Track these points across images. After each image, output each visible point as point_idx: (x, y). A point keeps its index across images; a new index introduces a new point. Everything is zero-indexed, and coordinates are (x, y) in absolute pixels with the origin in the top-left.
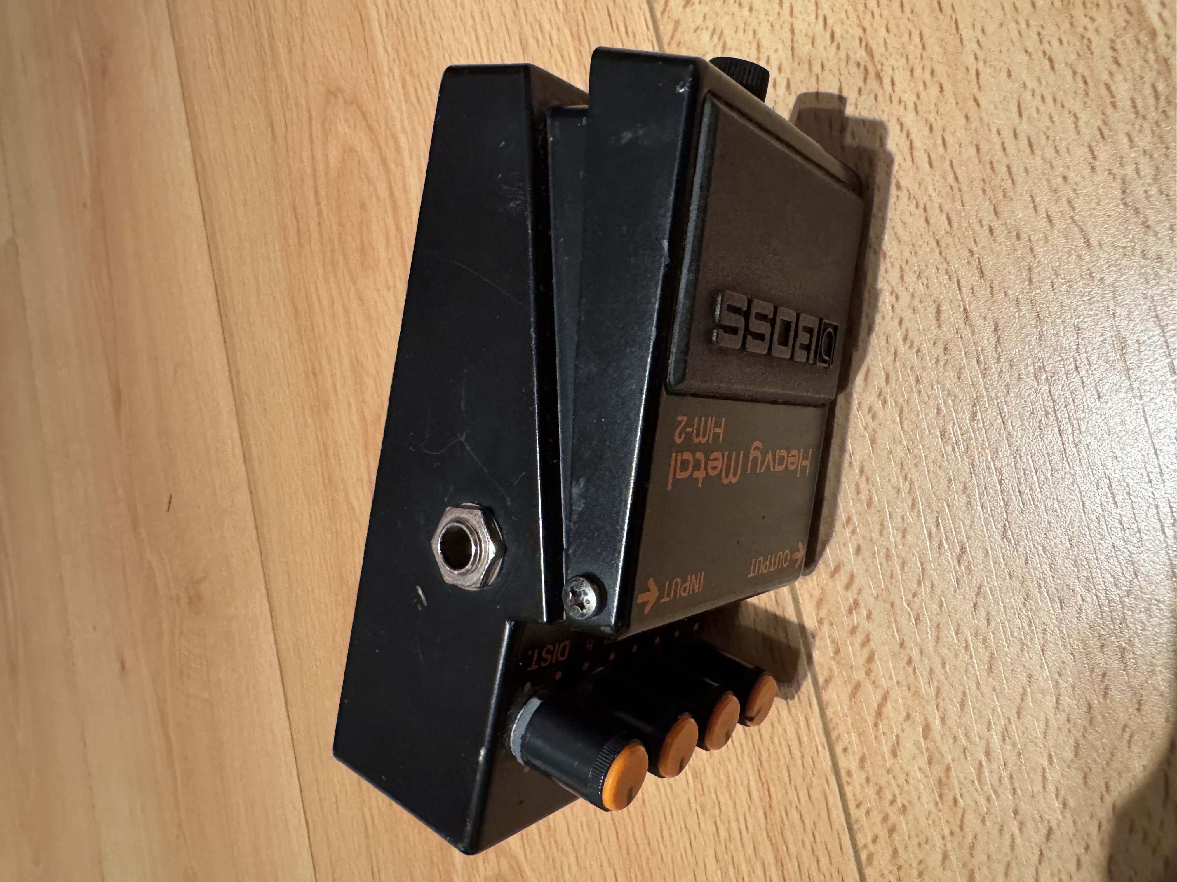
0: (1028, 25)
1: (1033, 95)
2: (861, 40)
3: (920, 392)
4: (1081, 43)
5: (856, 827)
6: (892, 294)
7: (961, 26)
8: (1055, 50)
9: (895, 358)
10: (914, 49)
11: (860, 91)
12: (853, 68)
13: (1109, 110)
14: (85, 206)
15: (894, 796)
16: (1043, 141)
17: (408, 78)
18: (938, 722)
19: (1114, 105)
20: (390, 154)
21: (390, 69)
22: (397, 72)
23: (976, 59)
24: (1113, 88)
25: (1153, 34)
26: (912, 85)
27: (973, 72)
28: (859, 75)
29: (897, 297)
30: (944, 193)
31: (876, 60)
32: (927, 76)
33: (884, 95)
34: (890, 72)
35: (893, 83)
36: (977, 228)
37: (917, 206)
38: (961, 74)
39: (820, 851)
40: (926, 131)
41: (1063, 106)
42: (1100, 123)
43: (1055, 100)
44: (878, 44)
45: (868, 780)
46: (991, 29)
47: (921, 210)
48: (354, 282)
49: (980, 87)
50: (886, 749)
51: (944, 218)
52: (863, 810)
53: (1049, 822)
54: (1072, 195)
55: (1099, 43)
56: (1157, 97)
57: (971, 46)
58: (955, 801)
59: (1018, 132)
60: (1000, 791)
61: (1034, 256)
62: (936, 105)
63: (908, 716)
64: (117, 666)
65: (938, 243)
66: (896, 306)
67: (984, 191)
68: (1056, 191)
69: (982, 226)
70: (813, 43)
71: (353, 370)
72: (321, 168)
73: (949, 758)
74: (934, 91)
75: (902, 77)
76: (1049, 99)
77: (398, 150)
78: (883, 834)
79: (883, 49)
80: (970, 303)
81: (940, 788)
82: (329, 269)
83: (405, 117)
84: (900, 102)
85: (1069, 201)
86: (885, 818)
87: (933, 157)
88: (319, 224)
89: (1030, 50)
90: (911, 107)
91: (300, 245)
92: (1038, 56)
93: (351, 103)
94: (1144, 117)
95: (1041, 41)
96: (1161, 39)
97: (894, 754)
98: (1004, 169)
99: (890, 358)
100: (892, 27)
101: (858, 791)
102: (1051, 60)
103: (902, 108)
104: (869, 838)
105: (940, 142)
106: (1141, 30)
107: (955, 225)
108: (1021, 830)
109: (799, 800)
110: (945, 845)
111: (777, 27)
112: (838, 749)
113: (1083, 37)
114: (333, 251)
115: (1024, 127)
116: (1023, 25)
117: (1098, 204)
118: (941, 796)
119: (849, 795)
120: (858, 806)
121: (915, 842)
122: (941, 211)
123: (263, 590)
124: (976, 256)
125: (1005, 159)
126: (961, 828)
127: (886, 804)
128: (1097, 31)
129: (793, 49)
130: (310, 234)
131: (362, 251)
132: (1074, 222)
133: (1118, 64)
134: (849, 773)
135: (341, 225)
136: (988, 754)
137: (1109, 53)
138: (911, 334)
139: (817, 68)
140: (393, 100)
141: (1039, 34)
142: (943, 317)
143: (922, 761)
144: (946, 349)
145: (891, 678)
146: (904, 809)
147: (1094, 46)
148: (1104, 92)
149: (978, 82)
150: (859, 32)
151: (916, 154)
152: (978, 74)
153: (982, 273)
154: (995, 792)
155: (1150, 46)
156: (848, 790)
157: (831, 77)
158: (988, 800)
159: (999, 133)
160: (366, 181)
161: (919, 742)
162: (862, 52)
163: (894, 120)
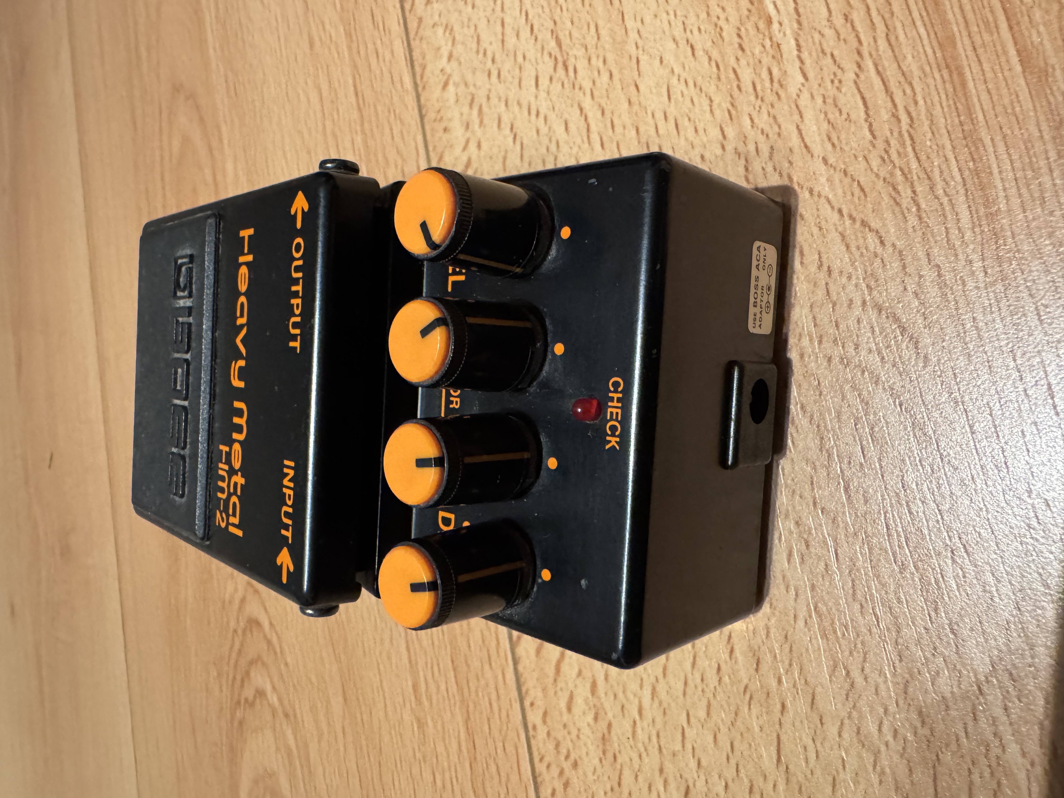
0: (675, 15)
1: (679, 80)
2: (552, 31)
4: (715, 30)
5: (539, 780)
7: (626, 17)
8: (696, 38)
10: (591, 40)
11: (551, 79)
12: (546, 58)
13: (736, 92)
15: (568, 751)
16: (686, 123)
17: (229, 75)
18: (602, 677)
19: (739, 88)
21: (218, 68)
23: (637, 47)
24: (739, 71)
25: (769, 21)
26: (589, 73)
27: (634, 60)
28: (551, 63)
31: (563, 50)
32: (601, 64)
33: (569, 82)
34: (573, 60)
35: (575, 71)
38: (625, 61)
40: (599, 114)
41: (701, 89)
42: (729, 106)
43: (695, 85)
44: (565, 35)
45: (548, 734)
46: (648, 20)
49: (639, 75)
50: (563, 705)
52: (545, 764)
53: (687, 781)
55: (729, 31)
56: (772, 80)
57: (633, 35)
58: (615, 757)
59: (668, 115)
60: (650, 748)
62: (607, 91)
63: (580, 673)
64: (9, 610)
70: (517, 35)
72: (167, 155)
73: (610, 715)
74: (605, 77)
75: (582, 65)
76: (691, 84)
77: (221, 140)
78: (559, 786)
79: (568, 39)
81: (604, 744)
83: (226, 109)
84: (580, 88)
86: (562, 773)
87: (605, 139)
89: (677, 38)
90: (588, 93)
92: (682, 43)
93: (189, 98)
94: (762, 100)
95: (685, 30)
96: (775, 26)
97: (569, 709)
100: (576, 20)
101: (541, 745)
102: (692, 47)
103: (581, 94)
104: (549, 792)
105: (609, 125)
106: (760, 18)
108: (665, 787)
109: (496, 753)
111: (492, 22)
112: (527, 703)
113: (716, 25)
115: (672, 111)
116: (672, 16)
118: (604, 752)
119: (534, 749)
120: (541, 760)
125: (657, 141)
126: (619, 784)
127: (563, 758)
128: (727, 20)
129: (503, 41)
133: (743, 49)
134: (534, 727)
136: (640, 712)
137: (736, 40)
139: (520, 59)
140: (218, 94)
141: (684, 23)
143: (590, 718)
146: (575, 765)
147: (724, 34)
148: (732, 76)
149: (638, 69)
150: (550, 25)
151: (591, 135)
152: (638, 62)
154: (646, 750)
155: (767, 34)
156: (533, 742)
157: (530, 67)
158: (640, 757)
159: (653, 116)
160: (197, 167)
161: (587, 698)
162: (553, 44)
163: (576, 106)
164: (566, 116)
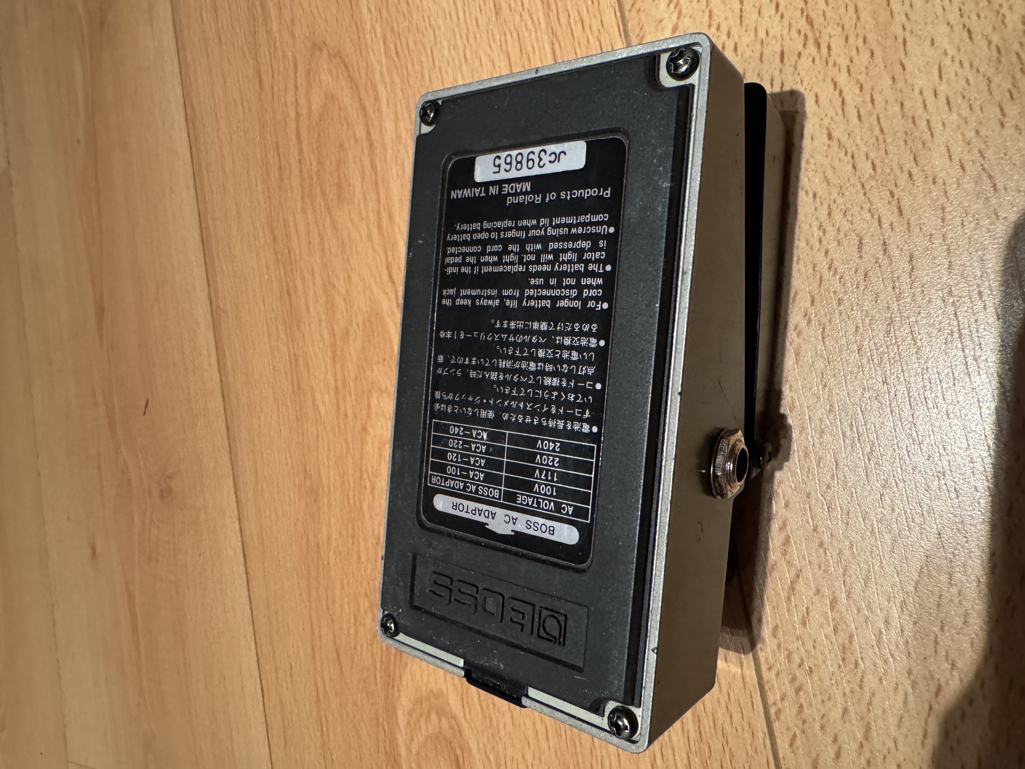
0: (951, 2)
1: (953, 61)
2: (802, 11)
3: (841, 314)
4: (997, 17)
5: (767, 687)
6: (820, 229)
8: (974, 23)
9: (820, 284)
10: (849, 19)
11: (799, 55)
12: (794, 34)
13: (1019, 75)
14: (78, 142)
15: (802, 660)
16: (960, 100)
17: (388, 35)
18: (843, 595)
20: (368, 103)
21: (373, 27)
22: (379, 30)
23: (904, 29)
26: (846, 50)
27: (900, 40)
28: (799, 41)
29: (824, 232)
30: (870, 143)
31: (815, 28)
32: (860, 42)
33: (821, 58)
34: (827, 39)
35: (829, 48)
36: (898, 172)
37: (846, 154)
38: (890, 41)
39: (734, 708)
40: (857, 91)
41: (978, 71)
42: (1010, 86)
43: (971, 66)
44: (818, 14)
45: (779, 645)
46: (918, 4)
47: (849, 157)
48: (330, 214)
49: (906, 54)
50: (797, 619)
51: (869, 164)
52: (773, 673)
54: (983, 147)
55: (1012, 18)
57: (900, 18)
58: (856, 664)
59: (938, 92)
61: (948, 198)
62: (867, 68)
63: (818, 591)
64: (89, 552)
65: (863, 185)
66: (823, 239)
67: (906, 142)
68: (969, 144)
69: (902, 171)
70: (759, 12)
71: (326, 290)
72: (304, 112)
73: (852, 627)
74: (866, 55)
75: (837, 44)
76: (966, 64)
77: (377, 99)
78: (791, 692)
79: (822, 18)
80: (889, 237)
81: (844, 653)
82: (307, 200)
83: (385, 70)
84: (835, 64)
85: (980, 152)
86: (794, 679)
87: (862, 112)
88: (300, 161)
89: (952, 22)
90: (844, 69)
91: (281, 179)
92: (958, 28)
93: (335, 56)
95: (962, 16)
98: (924, 124)
99: (816, 284)
101: (770, 656)
102: (969, 32)
103: (836, 70)
104: (778, 696)
105: (868, 99)
107: (879, 170)
108: (913, 688)
110: (846, 702)
112: (754, 620)
113: (998, 12)
114: (311, 185)
115: (943, 88)
116: (947, 2)
117: (1005, 154)
118: (844, 660)
119: (762, 660)
120: (770, 669)
121: (819, 698)
122: (867, 158)
123: (231, 483)
124: (896, 197)
125: (925, 116)
126: (861, 687)
127: (795, 666)
128: (1011, 8)
129: (741, 17)
130: (291, 170)
131: (339, 186)
132: (984, 169)
134: (763, 641)
135: (320, 162)
136: (887, 623)
137: (1021, 27)
138: (835, 263)
139: (762, 35)
140: (374, 54)
141: (960, 10)
142: (865, 248)
143: (829, 630)
144: (865, 276)
145: (804, 558)
146: (810, 671)
147: (1007, 21)
148: (1015, 59)
149: (905, 50)
150: (801, 4)
151: (846, 108)
152: (905, 42)
153: (901, 211)
154: (892, 656)
156: (761, 654)
157: (774, 42)
158: (886, 661)
159: (921, 93)
160: (345, 125)
161: (826, 613)
162: (803, 22)
163: (828, 80)
164: (816, 89)
